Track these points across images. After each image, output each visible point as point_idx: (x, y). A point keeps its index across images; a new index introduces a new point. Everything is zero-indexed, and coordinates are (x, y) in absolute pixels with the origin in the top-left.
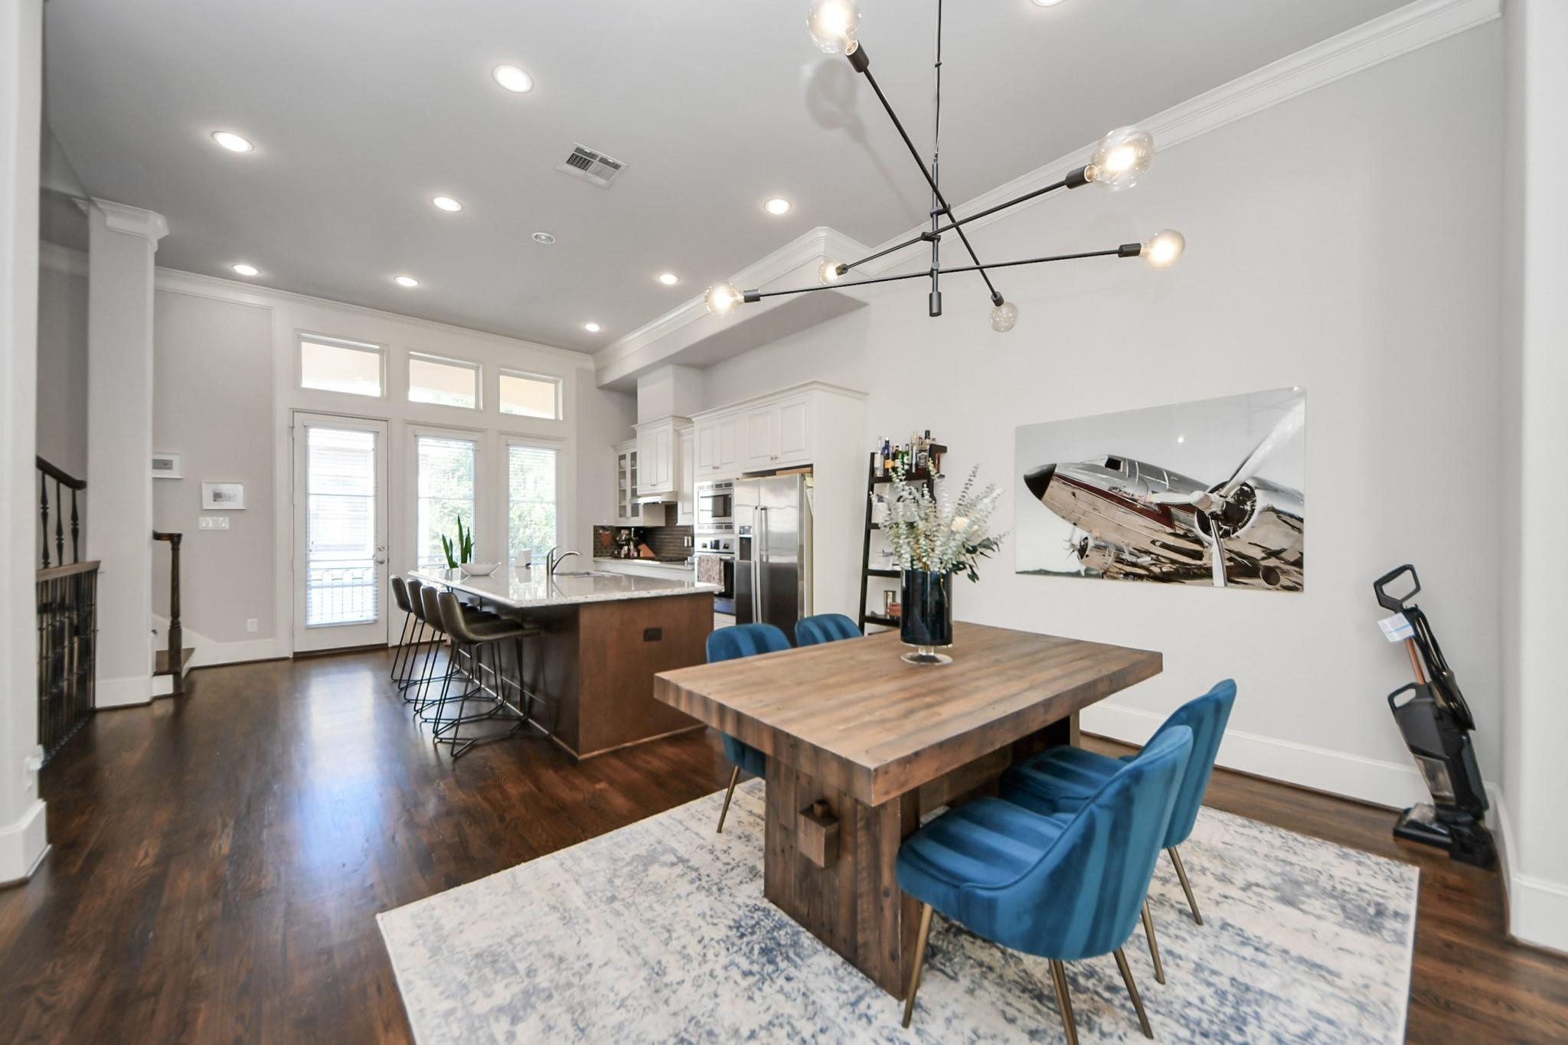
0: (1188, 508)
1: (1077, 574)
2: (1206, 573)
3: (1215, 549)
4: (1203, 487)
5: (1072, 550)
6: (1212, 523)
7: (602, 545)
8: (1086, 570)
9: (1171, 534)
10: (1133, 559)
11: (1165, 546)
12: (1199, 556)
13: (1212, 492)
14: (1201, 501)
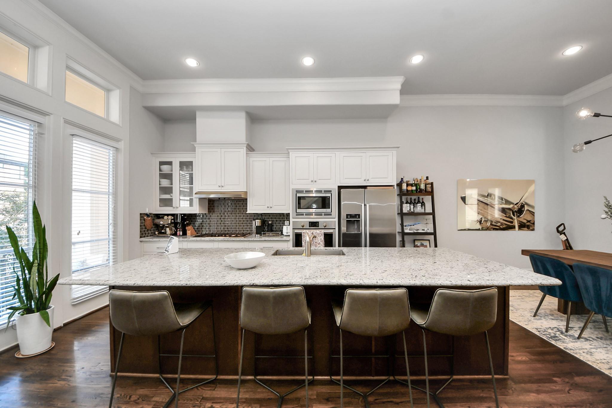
0: (510, 209)
1: (479, 230)
2: (513, 227)
3: (516, 221)
4: (513, 204)
5: (477, 222)
6: (515, 213)
7: (146, 228)
8: (482, 228)
9: (505, 217)
10: (496, 224)
11: (504, 220)
12: (512, 222)
13: (515, 205)
14: (512, 207)
